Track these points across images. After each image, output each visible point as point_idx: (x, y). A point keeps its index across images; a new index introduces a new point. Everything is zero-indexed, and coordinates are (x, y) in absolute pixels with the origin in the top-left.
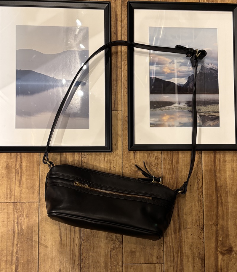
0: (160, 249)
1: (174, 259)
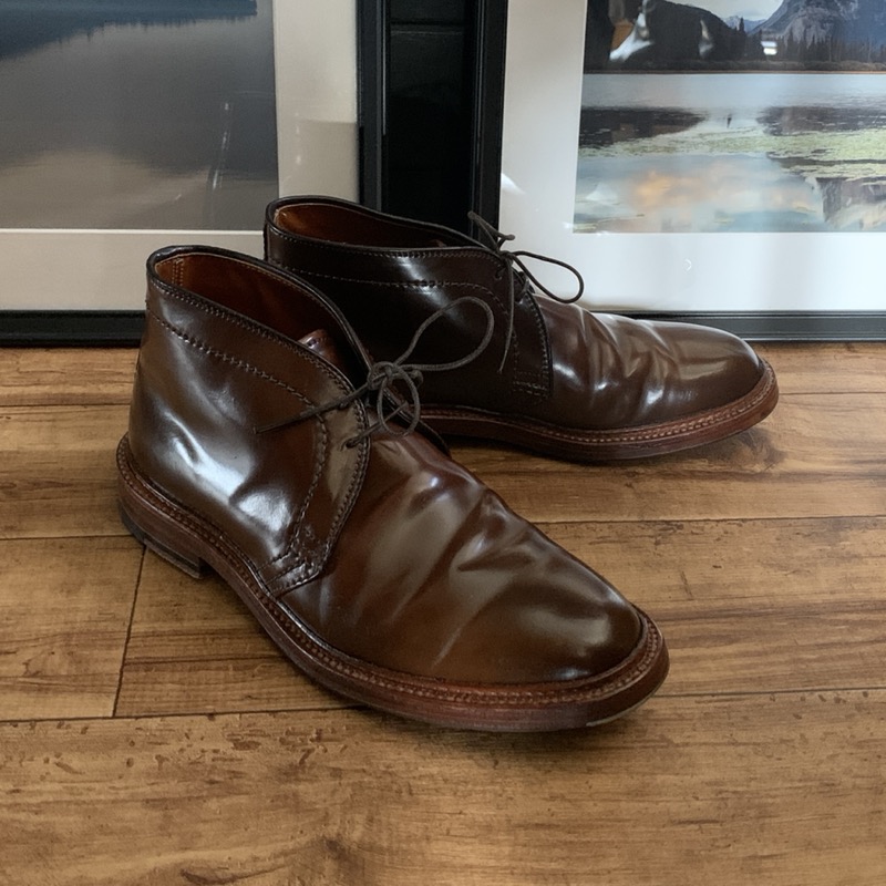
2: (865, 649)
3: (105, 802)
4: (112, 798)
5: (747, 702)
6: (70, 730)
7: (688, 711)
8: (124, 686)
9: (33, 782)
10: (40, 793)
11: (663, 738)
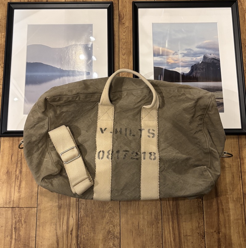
7: (159, 229)
11: (154, 224)
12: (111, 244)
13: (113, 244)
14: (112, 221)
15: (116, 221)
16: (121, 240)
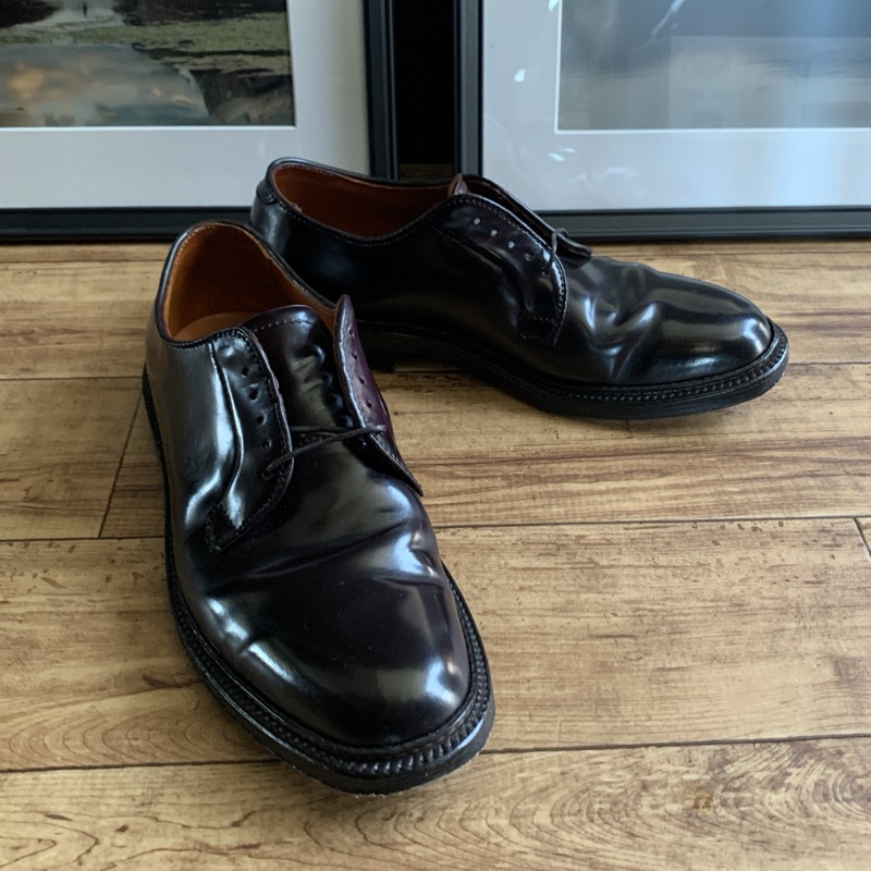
0: (774, 536)
1: (813, 475)
2: (785, 483)
3: (83, 613)
4: (89, 609)
5: (671, 529)
6: (59, 549)
7: (616, 537)
8: (111, 511)
9: (21, 595)
10: (26, 604)
11: (591, 561)
12: (776, 800)
13: (774, 789)
14: (615, 803)
15: (605, 778)
16: (732, 735)
